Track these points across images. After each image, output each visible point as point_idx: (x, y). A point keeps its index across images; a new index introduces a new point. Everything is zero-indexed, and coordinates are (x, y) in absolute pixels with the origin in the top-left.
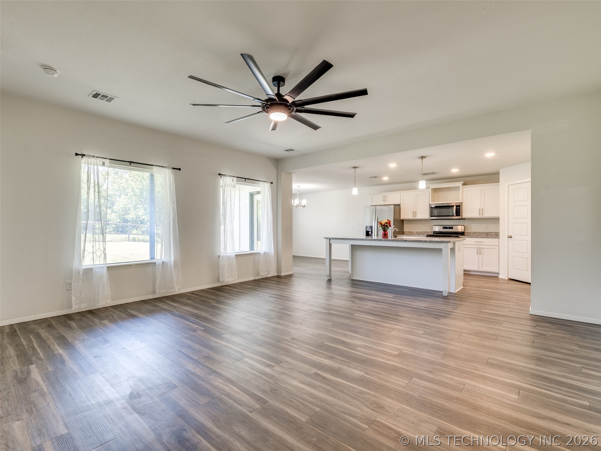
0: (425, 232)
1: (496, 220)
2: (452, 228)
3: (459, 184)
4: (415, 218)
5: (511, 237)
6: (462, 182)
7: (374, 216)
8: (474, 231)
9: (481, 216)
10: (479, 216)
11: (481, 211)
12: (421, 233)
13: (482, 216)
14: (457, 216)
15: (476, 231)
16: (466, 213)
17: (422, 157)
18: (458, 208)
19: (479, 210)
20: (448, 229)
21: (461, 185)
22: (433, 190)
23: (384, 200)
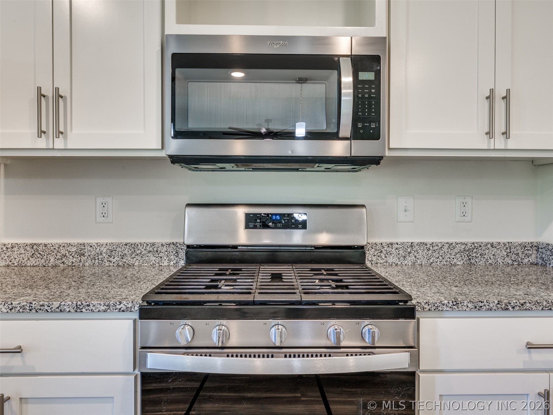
0: (134, 246)
9: (499, 146)
13: (499, 143)
15: (416, 240)
18: (369, 76)
19: (486, 103)
20: (276, 227)
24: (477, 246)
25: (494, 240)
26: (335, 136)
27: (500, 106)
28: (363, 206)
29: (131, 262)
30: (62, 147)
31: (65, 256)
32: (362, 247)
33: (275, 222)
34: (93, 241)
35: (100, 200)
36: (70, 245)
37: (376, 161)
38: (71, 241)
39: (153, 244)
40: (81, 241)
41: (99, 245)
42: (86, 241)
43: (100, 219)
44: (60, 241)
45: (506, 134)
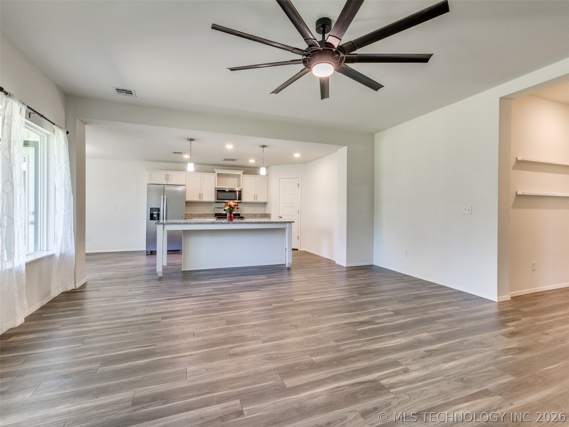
0: (206, 214)
1: (265, 204)
3: (240, 173)
4: (202, 200)
5: (281, 217)
6: (243, 171)
7: (162, 197)
8: (246, 213)
9: (255, 201)
10: (254, 201)
11: (256, 196)
12: (203, 215)
13: (256, 201)
14: (238, 200)
16: (246, 198)
17: (264, 146)
18: (240, 193)
19: (254, 196)
21: (241, 174)
22: (218, 174)
23: (167, 179)
26: (236, 200)
29: (206, 216)
31: (196, 215)
34: (200, 213)
35: (201, 207)
37: (241, 203)
39: (209, 213)
40: (198, 213)
43: (201, 210)
45: (256, 200)
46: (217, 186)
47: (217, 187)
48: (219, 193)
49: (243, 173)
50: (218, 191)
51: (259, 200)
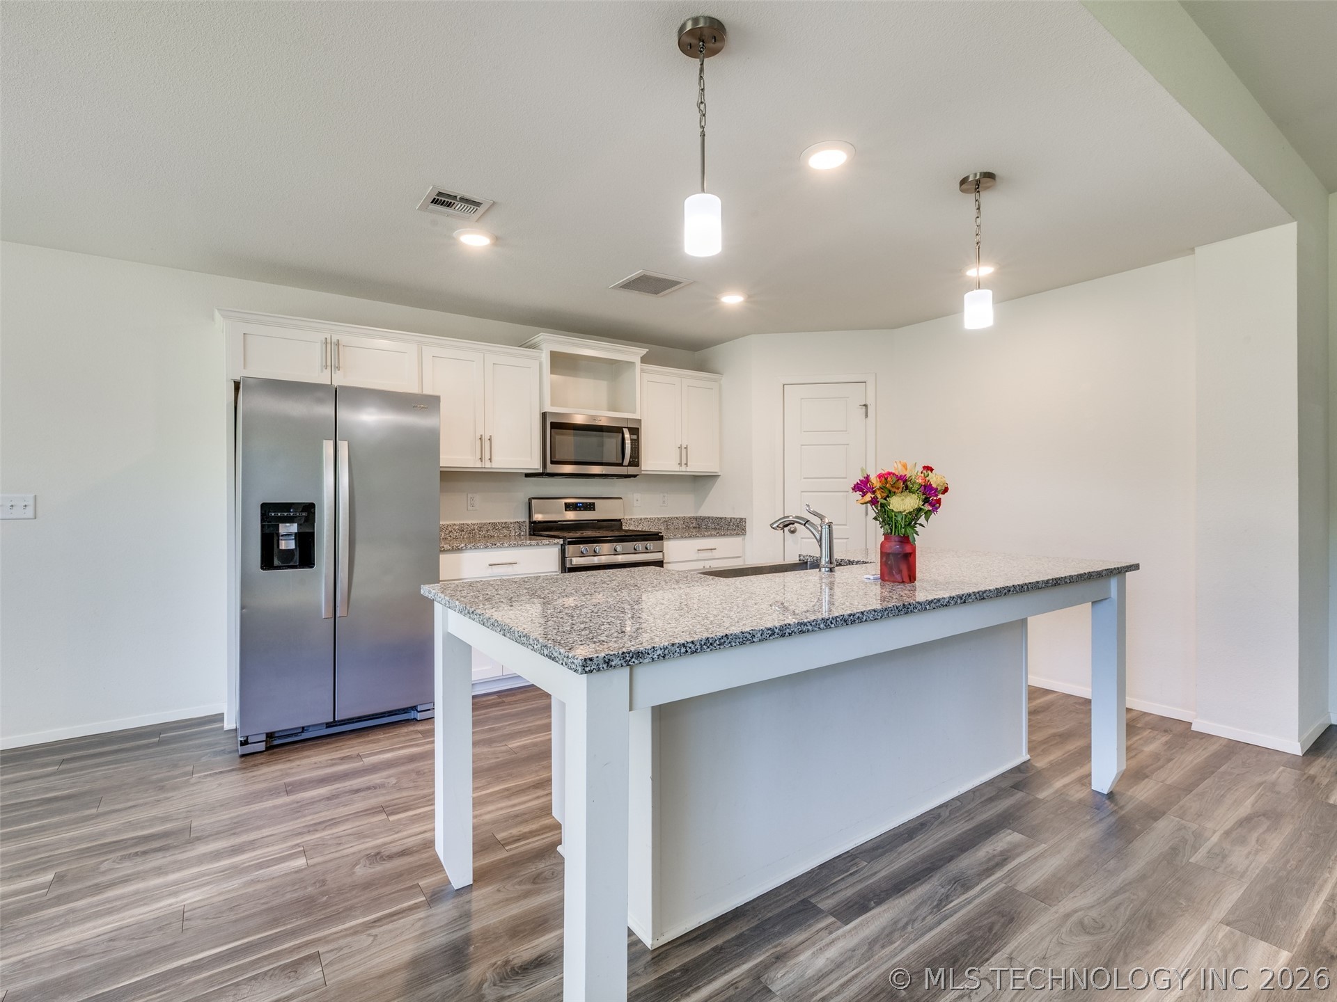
0: (494, 524)
2: (590, 507)
3: (632, 354)
4: (488, 465)
6: (644, 351)
9: (683, 470)
10: (679, 469)
12: (481, 527)
13: (683, 468)
14: (630, 464)
15: (643, 517)
17: (980, 182)
18: (635, 436)
19: (678, 450)
20: (580, 510)
21: (637, 360)
22: (555, 357)
23: (332, 364)
24: (670, 519)
25: (678, 516)
26: (621, 465)
27: (684, 451)
28: (621, 498)
29: (493, 534)
30: (490, 467)
31: (451, 532)
32: (620, 520)
33: (580, 507)
34: (469, 522)
35: (470, 496)
36: (455, 525)
37: (635, 476)
38: (455, 523)
39: (506, 523)
40: (461, 522)
41: (474, 524)
42: (464, 522)
43: (470, 508)
44: (448, 523)
45: (686, 464)
46: (552, 405)
47: (548, 408)
48: (558, 437)
49: (644, 360)
50: (555, 426)
51: (697, 466)
